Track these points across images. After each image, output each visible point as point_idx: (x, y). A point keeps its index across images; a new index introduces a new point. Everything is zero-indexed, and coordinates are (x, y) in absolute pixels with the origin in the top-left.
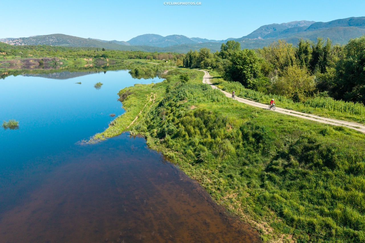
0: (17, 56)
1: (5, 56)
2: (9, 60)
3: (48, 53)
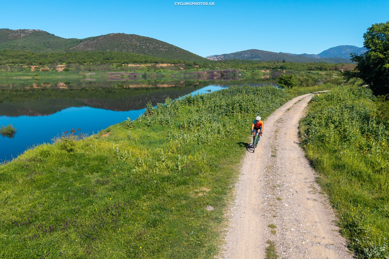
0: (207, 69)
1: (197, 68)
2: (198, 72)
3: (233, 66)
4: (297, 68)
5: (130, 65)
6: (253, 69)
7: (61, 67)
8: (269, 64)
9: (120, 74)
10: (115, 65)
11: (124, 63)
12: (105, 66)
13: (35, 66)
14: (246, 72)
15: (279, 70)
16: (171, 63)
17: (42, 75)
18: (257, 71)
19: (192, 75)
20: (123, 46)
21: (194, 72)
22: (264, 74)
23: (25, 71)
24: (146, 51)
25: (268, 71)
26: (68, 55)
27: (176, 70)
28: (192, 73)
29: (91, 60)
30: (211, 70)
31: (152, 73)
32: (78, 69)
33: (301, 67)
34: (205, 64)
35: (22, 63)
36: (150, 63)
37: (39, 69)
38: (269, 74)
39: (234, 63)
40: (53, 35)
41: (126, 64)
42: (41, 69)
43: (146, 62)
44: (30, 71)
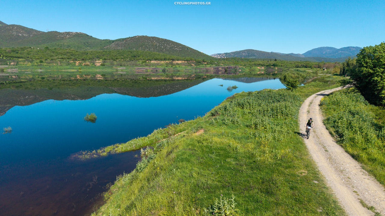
0: (213, 65)
1: (206, 65)
2: (207, 68)
3: (234, 63)
4: (286, 66)
5: (152, 62)
6: (251, 66)
7: (99, 63)
8: (264, 62)
9: (145, 69)
10: (141, 62)
11: (147, 60)
12: (133, 62)
13: (79, 62)
14: (245, 69)
15: (272, 67)
16: (185, 61)
17: (84, 69)
18: (254, 67)
19: (202, 70)
20: (146, 46)
21: (203, 67)
22: (260, 70)
23: (71, 65)
24: (164, 50)
25: (263, 68)
26: (104, 53)
27: (188, 66)
28: (202, 69)
29: (122, 57)
30: (217, 67)
31: (170, 68)
32: (112, 65)
33: (290, 64)
34: (212, 62)
35: (68, 59)
36: (168, 60)
37: (81, 64)
38: (264, 70)
39: (235, 60)
40: (91, 36)
41: (149, 61)
42: (83, 64)
43: (165, 59)
44: (75, 65)
